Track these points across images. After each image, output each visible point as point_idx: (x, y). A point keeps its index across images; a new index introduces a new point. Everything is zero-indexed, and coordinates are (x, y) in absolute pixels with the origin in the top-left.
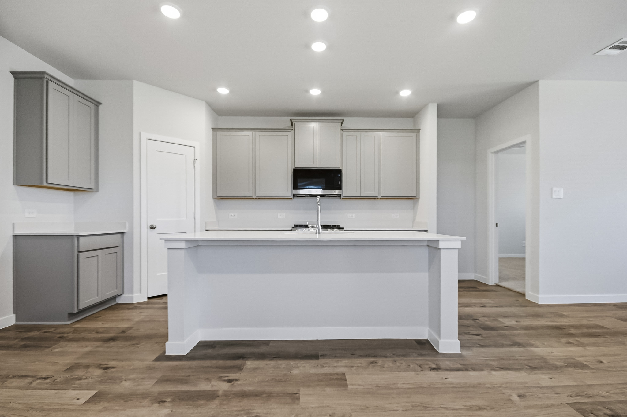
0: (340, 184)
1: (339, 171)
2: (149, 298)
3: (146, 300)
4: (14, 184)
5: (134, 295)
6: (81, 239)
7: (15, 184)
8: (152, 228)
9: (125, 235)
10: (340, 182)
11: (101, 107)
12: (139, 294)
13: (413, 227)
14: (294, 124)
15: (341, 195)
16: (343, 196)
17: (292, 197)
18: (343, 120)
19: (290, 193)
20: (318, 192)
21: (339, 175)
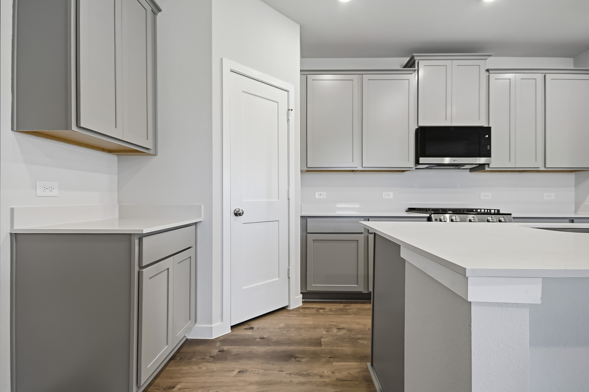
0: (489, 148)
1: (488, 130)
2: (233, 327)
3: (229, 331)
4: (12, 129)
5: (213, 325)
6: (145, 240)
7: (15, 130)
8: (237, 214)
9: (199, 226)
10: (488, 146)
11: (159, 14)
12: (219, 323)
13: (576, 212)
14: (418, 63)
15: (487, 165)
16: (489, 167)
17: (414, 169)
18: (490, 56)
19: (411, 163)
20: (454, 161)
21: (487, 136)
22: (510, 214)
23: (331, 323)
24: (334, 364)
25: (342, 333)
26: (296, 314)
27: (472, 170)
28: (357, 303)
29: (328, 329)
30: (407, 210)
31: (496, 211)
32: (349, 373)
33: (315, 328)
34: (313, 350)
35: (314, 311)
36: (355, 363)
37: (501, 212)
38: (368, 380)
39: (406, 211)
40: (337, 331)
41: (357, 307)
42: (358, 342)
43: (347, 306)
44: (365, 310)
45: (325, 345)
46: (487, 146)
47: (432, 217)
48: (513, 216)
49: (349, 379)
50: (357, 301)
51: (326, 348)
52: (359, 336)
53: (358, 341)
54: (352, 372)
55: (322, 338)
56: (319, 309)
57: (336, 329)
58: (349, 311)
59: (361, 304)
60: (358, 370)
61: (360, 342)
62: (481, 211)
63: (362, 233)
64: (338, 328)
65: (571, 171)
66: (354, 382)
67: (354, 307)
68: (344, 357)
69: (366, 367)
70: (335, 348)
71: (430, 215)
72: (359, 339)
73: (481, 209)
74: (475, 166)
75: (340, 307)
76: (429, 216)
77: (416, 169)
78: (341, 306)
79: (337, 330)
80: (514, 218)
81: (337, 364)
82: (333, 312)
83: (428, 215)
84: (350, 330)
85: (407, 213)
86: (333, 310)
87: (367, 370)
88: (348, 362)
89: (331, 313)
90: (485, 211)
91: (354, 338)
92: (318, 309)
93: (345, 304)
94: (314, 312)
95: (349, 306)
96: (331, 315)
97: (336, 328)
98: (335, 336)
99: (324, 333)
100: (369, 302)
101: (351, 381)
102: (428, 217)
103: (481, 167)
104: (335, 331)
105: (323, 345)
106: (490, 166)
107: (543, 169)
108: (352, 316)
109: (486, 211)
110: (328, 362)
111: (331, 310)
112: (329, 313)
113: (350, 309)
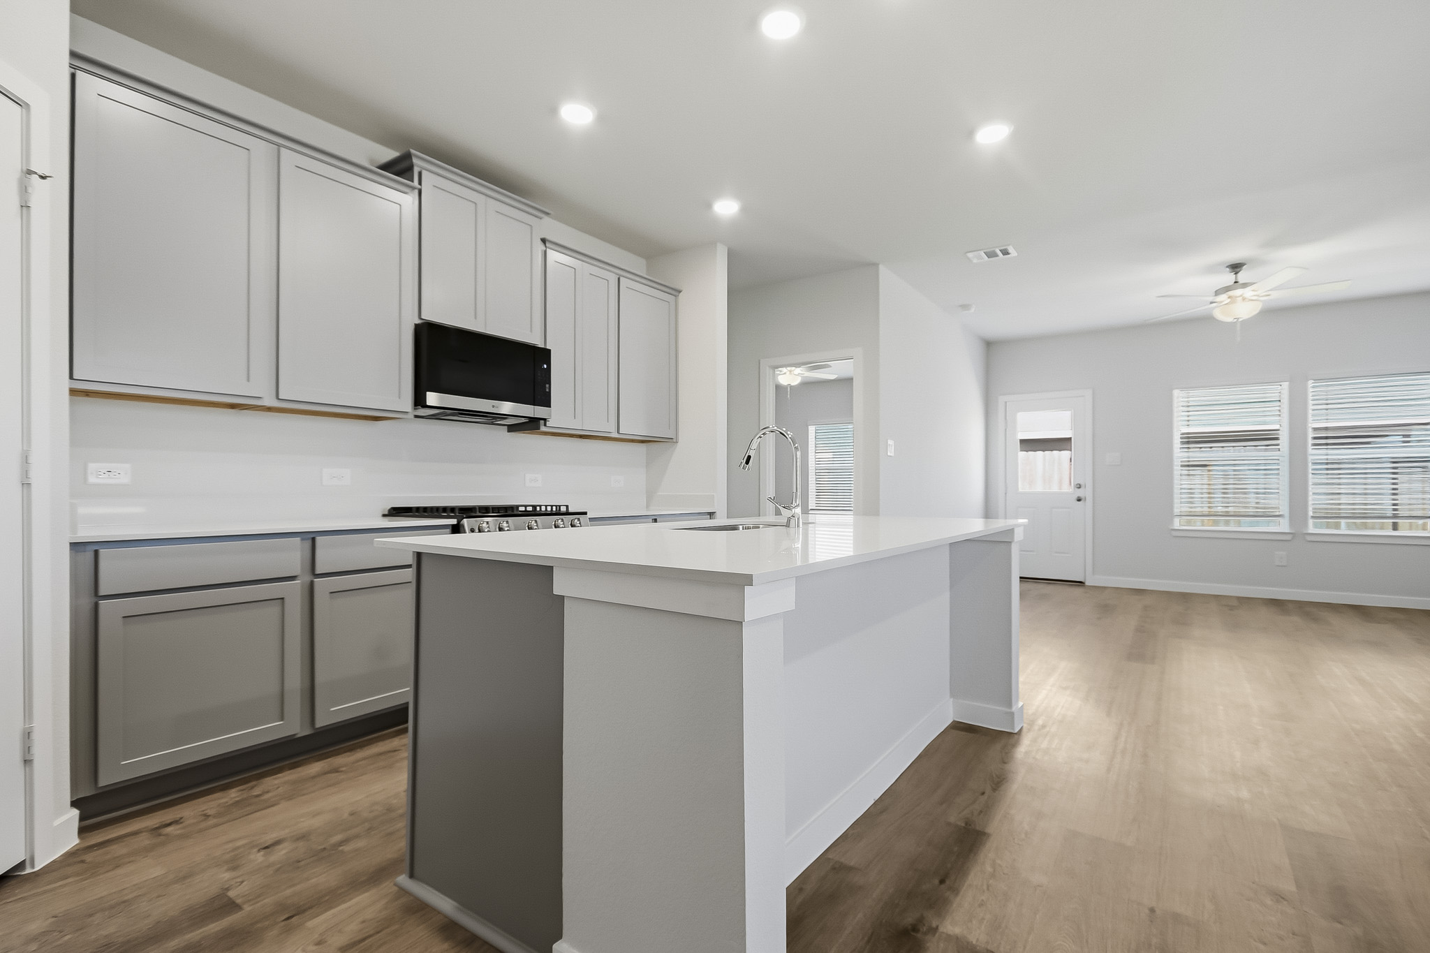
0: (548, 390)
1: (544, 354)
10: (547, 386)
13: (648, 506)
14: (420, 174)
15: (543, 421)
16: (545, 425)
17: (411, 416)
18: (547, 214)
19: (405, 401)
20: (493, 407)
21: (545, 366)
22: (585, 513)
23: (230, 846)
24: (310, 924)
25: (284, 852)
26: (78, 874)
27: (512, 428)
28: (280, 770)
29: (234, 863)
30: (387, 513)
31: (554, 508)
32: (363, 922)
33: (185, 878)
34: (221, 930)
35: (144, 840)
36: (366, 895)
37: (571, 510)
38: (419, 909)
39: (384, 515)
40: (263, 856)
41: (286, 778)
42: (342, 852)
43: (252, 788)
44: (313, 777)
45: (250, 901)
46: (545, 386)
47: (463, 526)
48: (589, 515)
49: (371, 932)
50: (277, 766)
51: (259, 905)
52: (338, 838)
53: (341, 848)
54: (369, 914)
55: (228, 889)
56: (157, 828)
57: (259, 851)
58: (266, 796)
59: (290, 769)
60: (384, 902)
61: (346, 848)
62: (526, 509)
63: (293, 578)
64: (261, 847)
65: (643, 442)
66: (388, 930)
67: (276, 784)
68: (327, 898)
69: (396, 888)
70: (289, 892)
71: (458, 521)
72: (341, 843)
73: (526, 506)
74: (523, 420)
75: (232, 798)
76: (456, 523)
77: (416, 417)
78: (233, 794)
79: (262, 853)
80: (591, 519)
81: (318, 923)
82: (215, 817)
83: (454, 521)
84: (303, 837)
85: (386, 519)
86: (209, 812)
87: (403, 891)
88: (344, 902)
89: (212, 822)
90: (546, 508)
91: (325, 849)
92: (156, 831)
93: (238, 788)
94: (147, 842)
95: (255, 786)
96: (216, 826)
97: (256, 850)
98: (268, 866)
99: (227, 875)
100: (310, 758)
101: (378, 932)
102: (453, 526)
103: (532, 425)
104: (259, 857)
105: (244, 903)
106: (548, 424)
107: (615, 435)
108: (284, 805)
109: (549, 509)
110: (288, 931)
111: (207, 816)
112: (203, 825)
113: (268, 792)
